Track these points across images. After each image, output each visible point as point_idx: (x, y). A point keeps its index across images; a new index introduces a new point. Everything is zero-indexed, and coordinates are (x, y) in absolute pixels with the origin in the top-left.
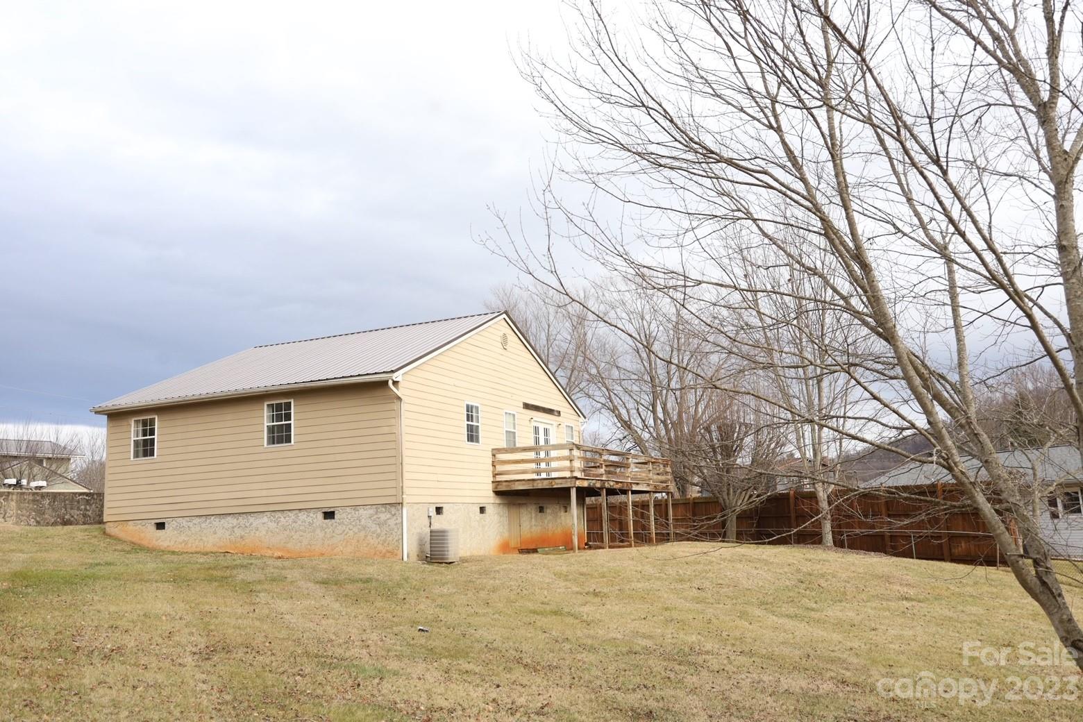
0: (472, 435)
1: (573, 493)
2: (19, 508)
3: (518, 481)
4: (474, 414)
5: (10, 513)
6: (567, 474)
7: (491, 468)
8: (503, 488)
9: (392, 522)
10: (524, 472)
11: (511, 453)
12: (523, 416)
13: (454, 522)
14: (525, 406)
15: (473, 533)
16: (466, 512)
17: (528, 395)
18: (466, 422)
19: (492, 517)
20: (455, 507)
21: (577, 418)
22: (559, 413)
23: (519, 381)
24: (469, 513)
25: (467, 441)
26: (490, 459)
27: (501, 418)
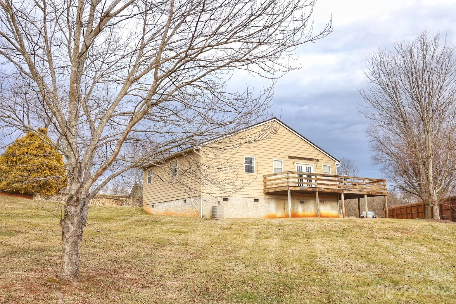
0: (250, 169)
1: (289, 193)
2: (133, 202)
3: (271, 188)
4: (253, 161)
5: (130, 203)
6: (286, 184)
7: (263, 183)
8: (266, 192)
9: (198, 203)
10: (273, 185)
11: (270, 177)
12: (288, 162)
13: (236, 205)
14: (290, 157)
15: (249, 210)
16: (244, 201)
17: (293, 153)
18: (245, 165)
19: (263, 204)
20: (236, 198)
21: (334, 162)
22: (318, 160)
23: (286, 147)
24: (246, 201)
25: (246, 172)
26: (262, 180)
27: (271, 163)
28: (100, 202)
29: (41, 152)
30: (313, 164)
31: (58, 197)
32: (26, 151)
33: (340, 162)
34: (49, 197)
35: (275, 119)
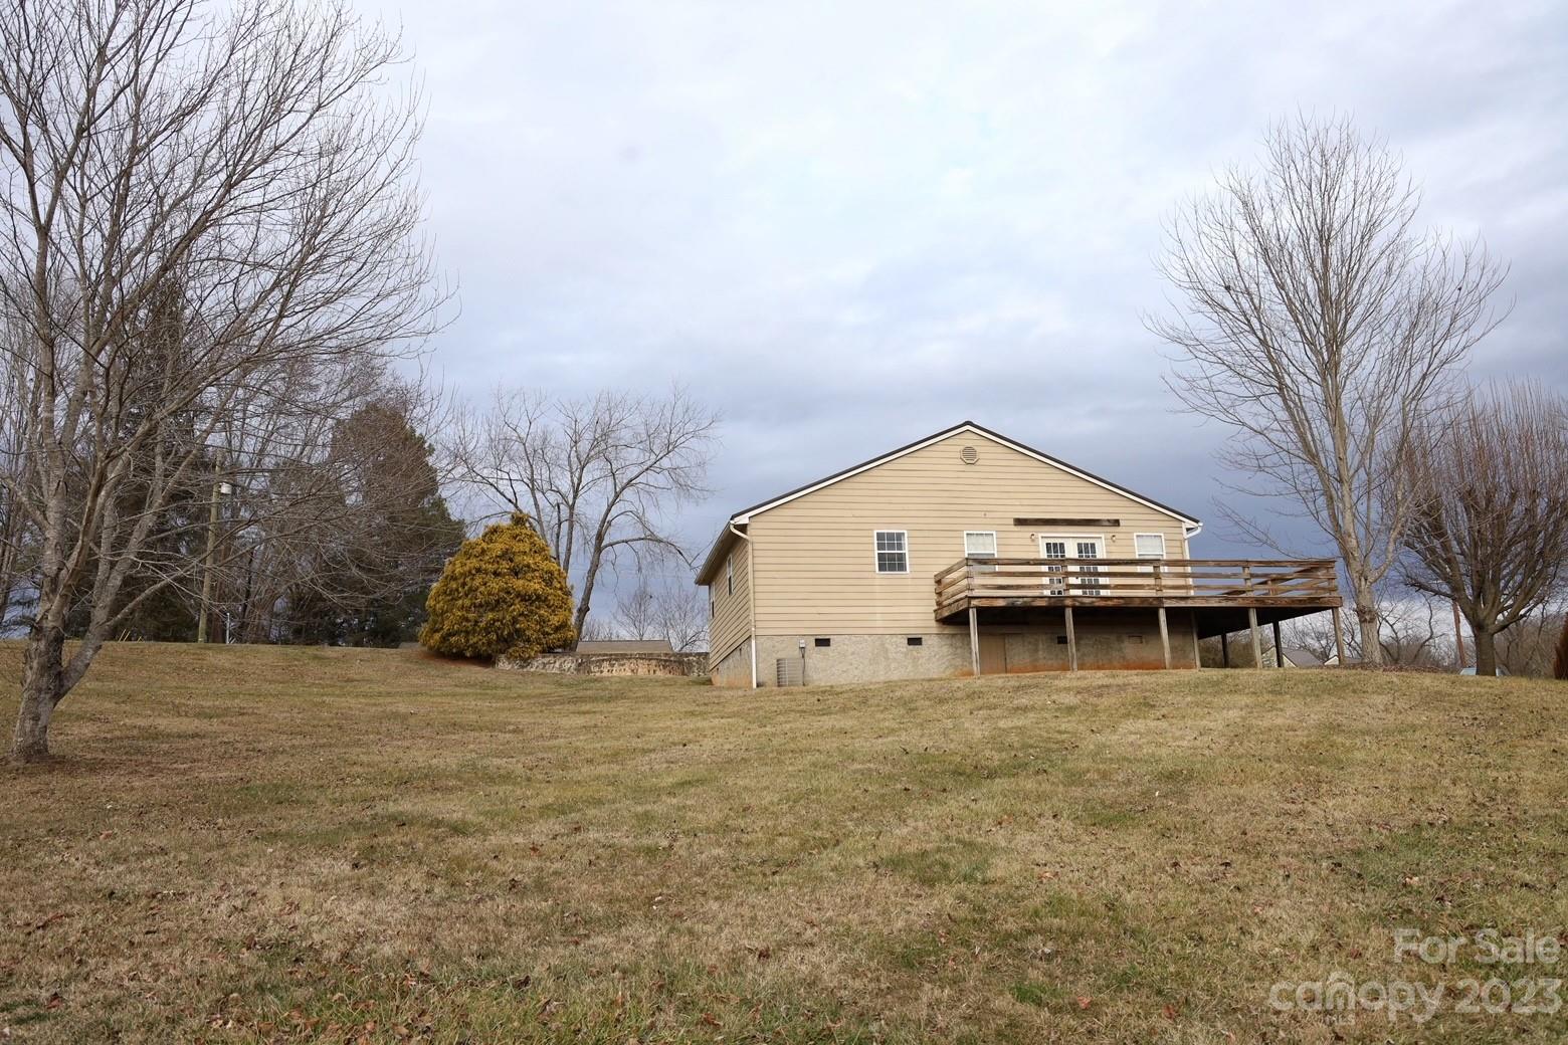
0: (892, 563)
1: (972, 616)
3: (946, 606)
4: (901, 542)
6: (966, 594)
8: (944, 616)
9: (751, 654)
11: (944, 577)
12: (1016, 535)
13: (853, 653)
14: (1020, 522)
15: (893, 666)
16: (877, 643)
17: (1030, 509)
18: (877, 552)
19: (936, 649)
20: (853, 638)
21: (1176, 524)
22: (1116, 523)
23: (1005, 495)
24: (883, 645)
25: (880, 570)
26: (931, 587)
27: (958, 541)
28: (626, 667)
29: (505, 565)
30: (1103, 536)
31: (546, 660)
32: (477, 565)
33: (1197, 522)
34: (526, 661)
35: (968, 427)
